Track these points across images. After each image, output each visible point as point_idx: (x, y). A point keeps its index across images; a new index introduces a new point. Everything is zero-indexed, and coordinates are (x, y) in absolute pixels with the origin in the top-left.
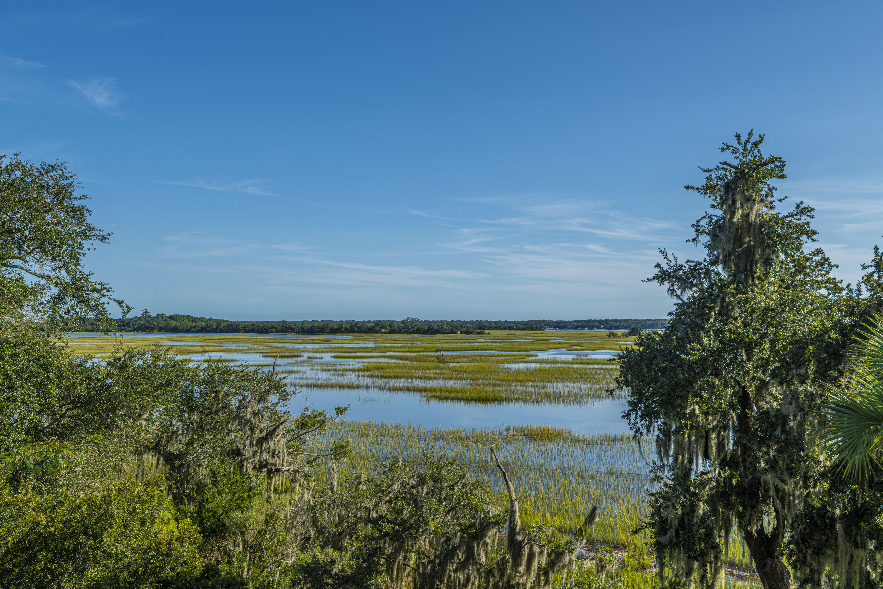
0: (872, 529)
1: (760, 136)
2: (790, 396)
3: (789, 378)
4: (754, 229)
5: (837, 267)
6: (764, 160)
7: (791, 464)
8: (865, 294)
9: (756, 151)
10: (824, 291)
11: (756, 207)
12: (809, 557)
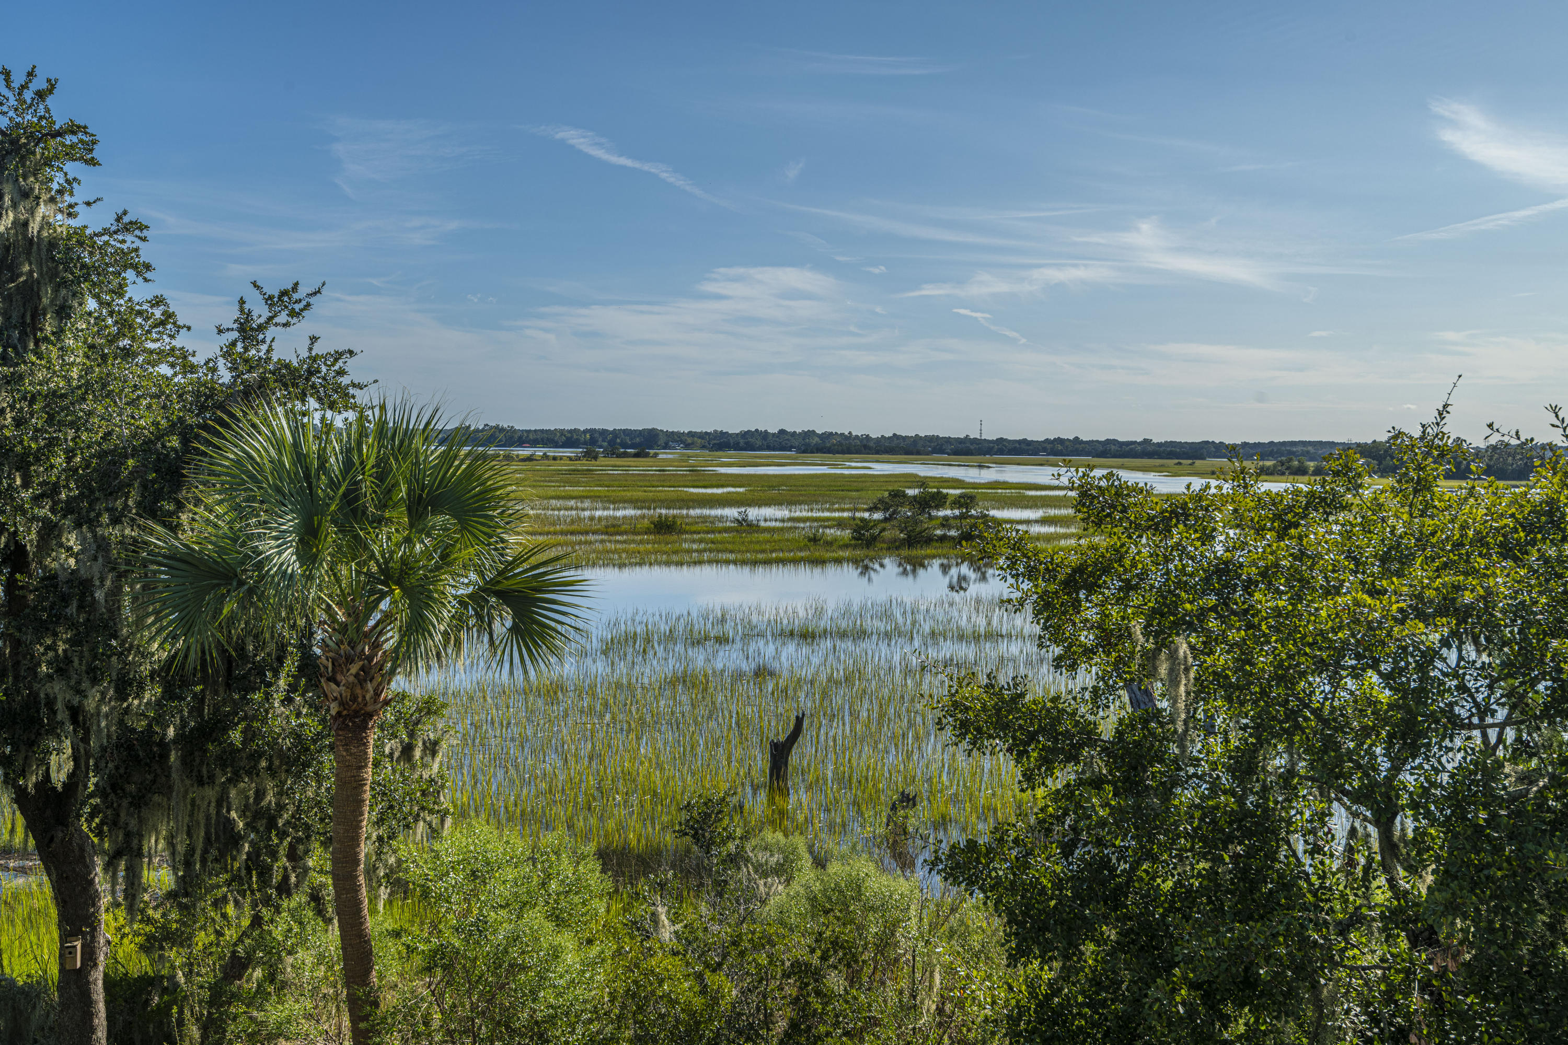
0: (224, 752)
1: (49, 81)
2: (94, 546)
3: (93, 514)
4: (39, 249)
5: (189, 328)
6: (57, 127)
7: (93, 661)
8: (225, 376)
9: (41, 107)
10: (164, 369)
11: (42, 210)
12: (123, 814)
